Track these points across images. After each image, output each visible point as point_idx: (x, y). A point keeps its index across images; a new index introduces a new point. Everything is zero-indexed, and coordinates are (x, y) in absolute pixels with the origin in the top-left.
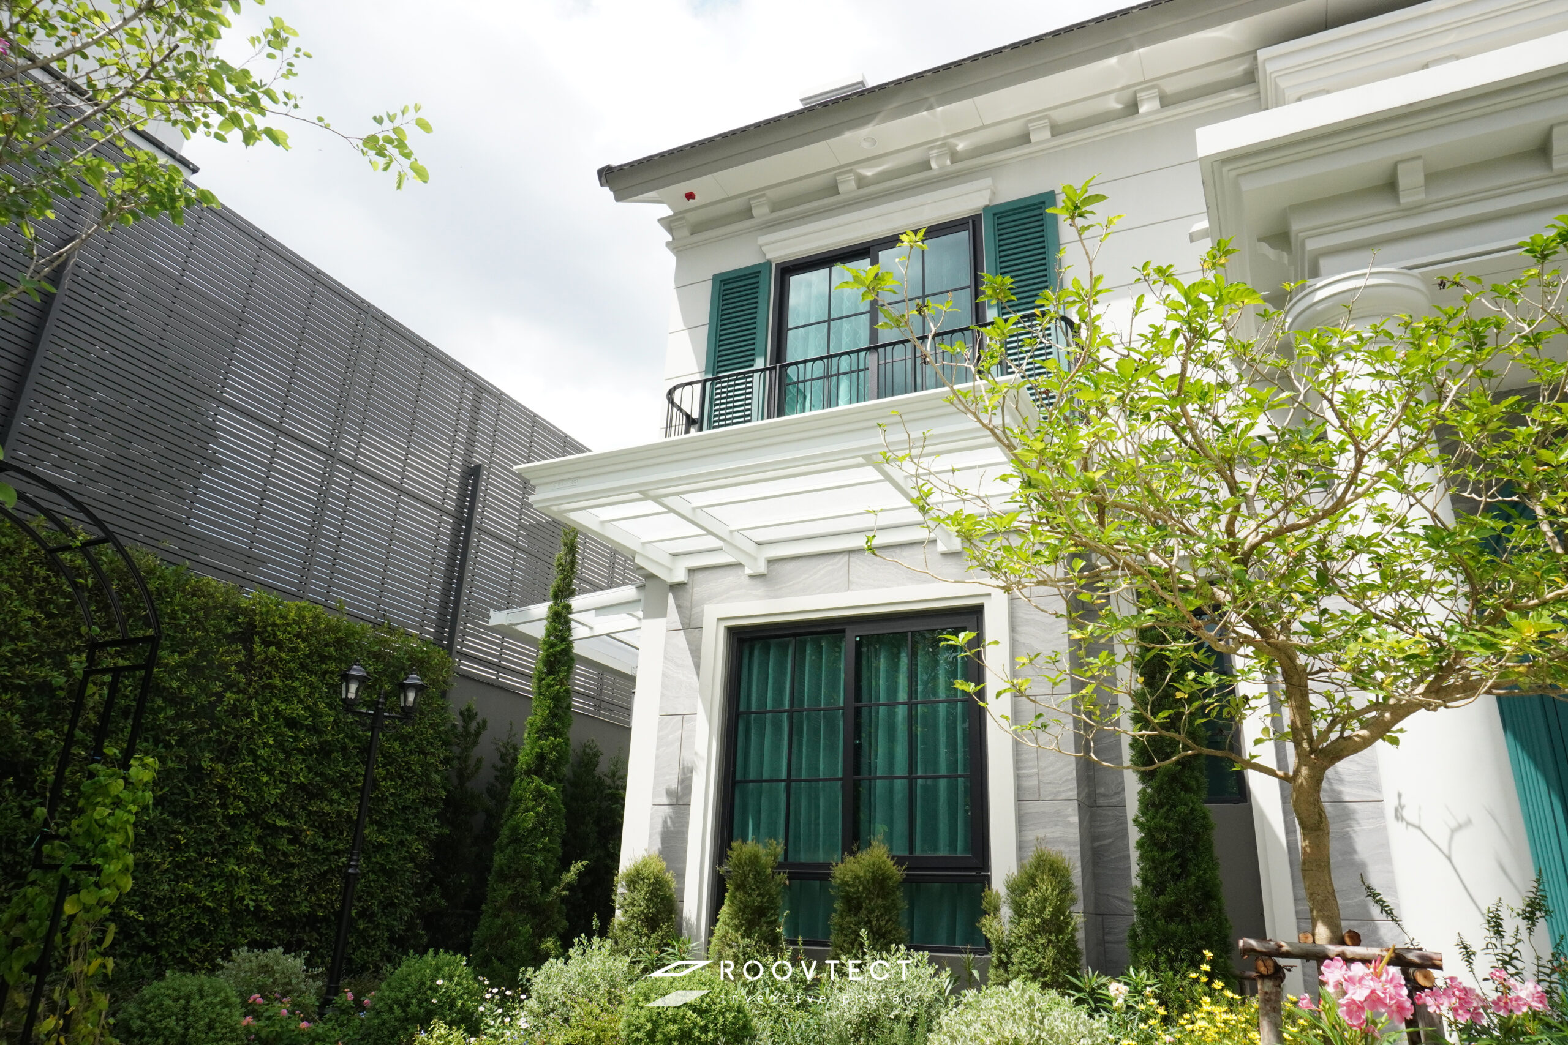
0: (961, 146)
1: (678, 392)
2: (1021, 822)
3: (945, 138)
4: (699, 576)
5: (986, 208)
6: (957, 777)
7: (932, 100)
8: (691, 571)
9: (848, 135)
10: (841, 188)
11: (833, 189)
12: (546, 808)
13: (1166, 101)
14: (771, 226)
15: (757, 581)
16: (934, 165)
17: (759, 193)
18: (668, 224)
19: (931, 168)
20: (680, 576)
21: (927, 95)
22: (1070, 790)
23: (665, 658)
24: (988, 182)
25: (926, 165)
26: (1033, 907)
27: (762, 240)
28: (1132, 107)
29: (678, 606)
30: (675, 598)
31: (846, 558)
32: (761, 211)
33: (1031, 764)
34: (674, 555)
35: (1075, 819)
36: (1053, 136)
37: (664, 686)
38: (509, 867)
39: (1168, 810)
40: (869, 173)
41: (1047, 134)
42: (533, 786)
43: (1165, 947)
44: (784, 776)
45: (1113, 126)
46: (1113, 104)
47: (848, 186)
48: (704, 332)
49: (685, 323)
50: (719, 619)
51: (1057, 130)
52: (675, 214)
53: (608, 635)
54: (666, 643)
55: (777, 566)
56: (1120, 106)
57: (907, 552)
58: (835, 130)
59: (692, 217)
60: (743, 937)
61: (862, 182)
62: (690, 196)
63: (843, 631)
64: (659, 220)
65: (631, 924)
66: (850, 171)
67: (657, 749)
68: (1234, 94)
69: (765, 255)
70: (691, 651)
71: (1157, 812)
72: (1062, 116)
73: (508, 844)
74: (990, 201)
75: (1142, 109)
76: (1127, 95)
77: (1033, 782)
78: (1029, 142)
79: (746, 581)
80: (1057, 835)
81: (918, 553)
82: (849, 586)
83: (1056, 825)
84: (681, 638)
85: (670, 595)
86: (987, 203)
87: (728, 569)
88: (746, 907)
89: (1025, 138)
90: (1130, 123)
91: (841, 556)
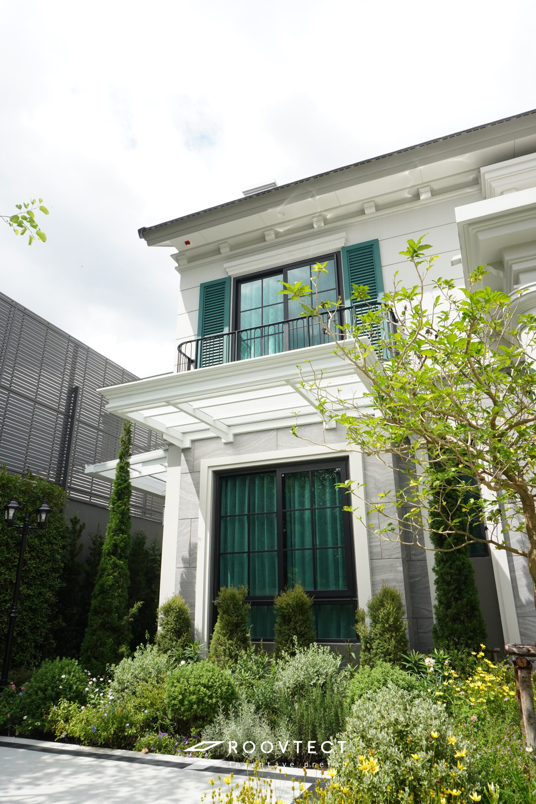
0: (329, 216)
1: (183, 346)
2: (373, 571)
3: (320, 212)
4: (197, 444)
5: (343, 248)
6: (337, 548)
7: (314, 192)
8: (193, 441)
9: (270, 211)
10: (267, 238)
11: (263, 239)
12: (119, 573)
13: (434, 193)
14: (230, 258)
15: (228, 446)
16: (315, 226)
17: (224, 241)
18: (176, 257)
19: (313, 228)
20: (187, 444)
21: (311, 190)
22: (398, 553)
23: (181, 488)
24: (343, 234)
25: (311, 226)
26: (383, 618)
27: (226, 265)
28: (417, 196)
29: (187, 460)
30: (185, 456)
31: (276, 432)
32: (225, 251)
33: (376, 540)
34: (184, 433)
35: (401, 569)
36: (376, 211)
37: (180, 503)
38: (100, 607)
39: (451, 564)
40: (281, 230)
41: (374, 210)
42: (111, 562)
43: (452, 637)
44: (246, 550)
45: (407, 206)
46: (407, 195)
47: (270, 237)
48: (196, 314)
49: (186, 309)
50: (209, 467)
51: (378, 208)
52: (180, 252)
53: (149, 475)
54: (181, 480)
55: (238, 437)
56: (410, 196)
57: (308, 429)
58: (264, 208)
59: (188, 254)
60: (228, 640)
61: (277, 235)
62: (187, 243)
63: (275, 471)
64: (171, 256)
65: (167, 635)
66: (272, 229)
67: (178, 537)
68: (468, 190)
69: (228, 273)
70: (194, 484)
71: (445, 565)
72: (380, 201)
73: (99, 594)
74: (345, 244)
75: (422, 197)
76: (414, 190)
77: (378, 550)
78: (365, 214)
79: (223, 446)
80: (392, 577)
81: (315, 429)
82: (277, 447)
83: (391, 572)
84: (189, 478)
85: (182, 454)
86: (343, 245)
87: (213, 440)
88: (229, 623)
89: (362, 212)
90: (416, 204)
91: (273, 431)
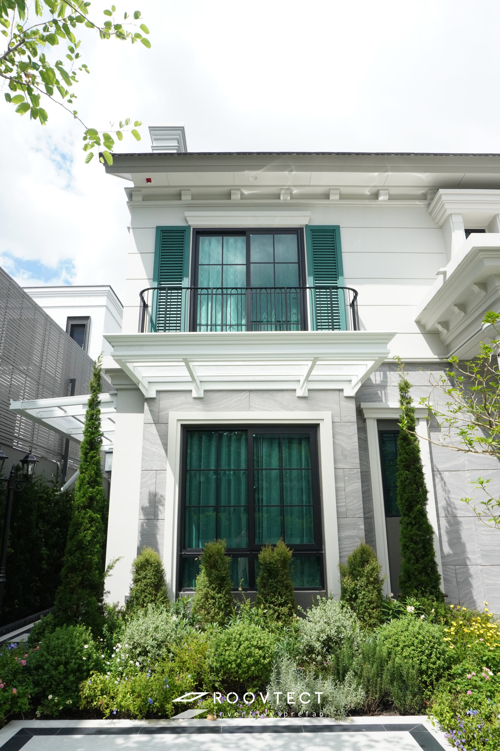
0: (295, 191)
1: (146, 292)
2: (340, 527)
3: (289, 186)
4: (163, 395)
5: (307, 225)
6: (303, 506)
7: (293, 167)
8: (158, 392)
9: (246, 173)
10: (232, 197)
11: (228, 196)
12: (97, 527)
13: (392, 198)
14: (190, 207)
15: (198, 401)
16: (281, 198)
17: (188, 188)
18: (130, 193)
19: (280, 198)
20: (153, 395)
21: (291, 164)
22: (360, 513)
23: (144, 438)
24: (309, 213)
25: (278, 196)
27: (187, 214)
28: (376, 196)
29: (151, 411)
30: (148, 406)
31: (248, 394)
32: (186, 198)
33: (342, 501)
34: (149, 382)
35: (363, 527)
36: (340, 199)
37: (143, 454)
40: (246, 192)
41: (337, 197)
42: (88, 515)
45: (366, 202)
46: (367, 192)
47: (236, 197)
48: (151, 258)
49: (138, 249)
50: (178, 420)
51: (343, 197)
52: (135, 187)
54: (144, 431)
55: (209, 394)
56: (369, 193)
57: (280, 394)
58: (242, 169)
59: (144, 191)
61: (242, 196)
62: (149, 180)
63: (247, 430)
64: (125, 188)
66: (239, 190)
67: (141, 488)
68: (418, 202)
69: (188, 222)
70: (160, 436)
72: (344, 191)
73: (76, 550)
74: (309, 222)
75: (380, 198)
76: (375, 190)
77: (343, 509)
78: (329, 199)
79: (192, 400)
80: (355, 534)
81: (287, 396)
82: (249, 408)
83: (354, 529)
84: (153, 429)
85: (146, 404)
86: (307, 223)
87: (180, 393)
89: (327, 196)
90: (373, 203)
91: (245, 392)
